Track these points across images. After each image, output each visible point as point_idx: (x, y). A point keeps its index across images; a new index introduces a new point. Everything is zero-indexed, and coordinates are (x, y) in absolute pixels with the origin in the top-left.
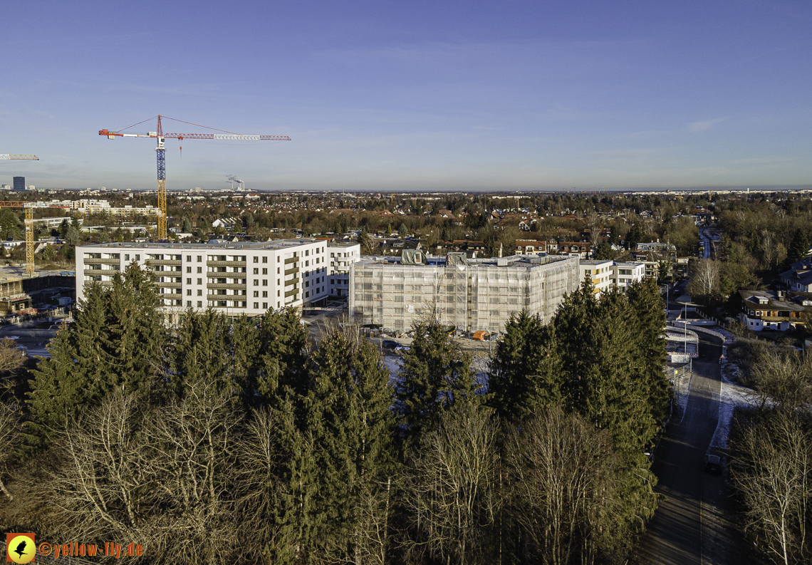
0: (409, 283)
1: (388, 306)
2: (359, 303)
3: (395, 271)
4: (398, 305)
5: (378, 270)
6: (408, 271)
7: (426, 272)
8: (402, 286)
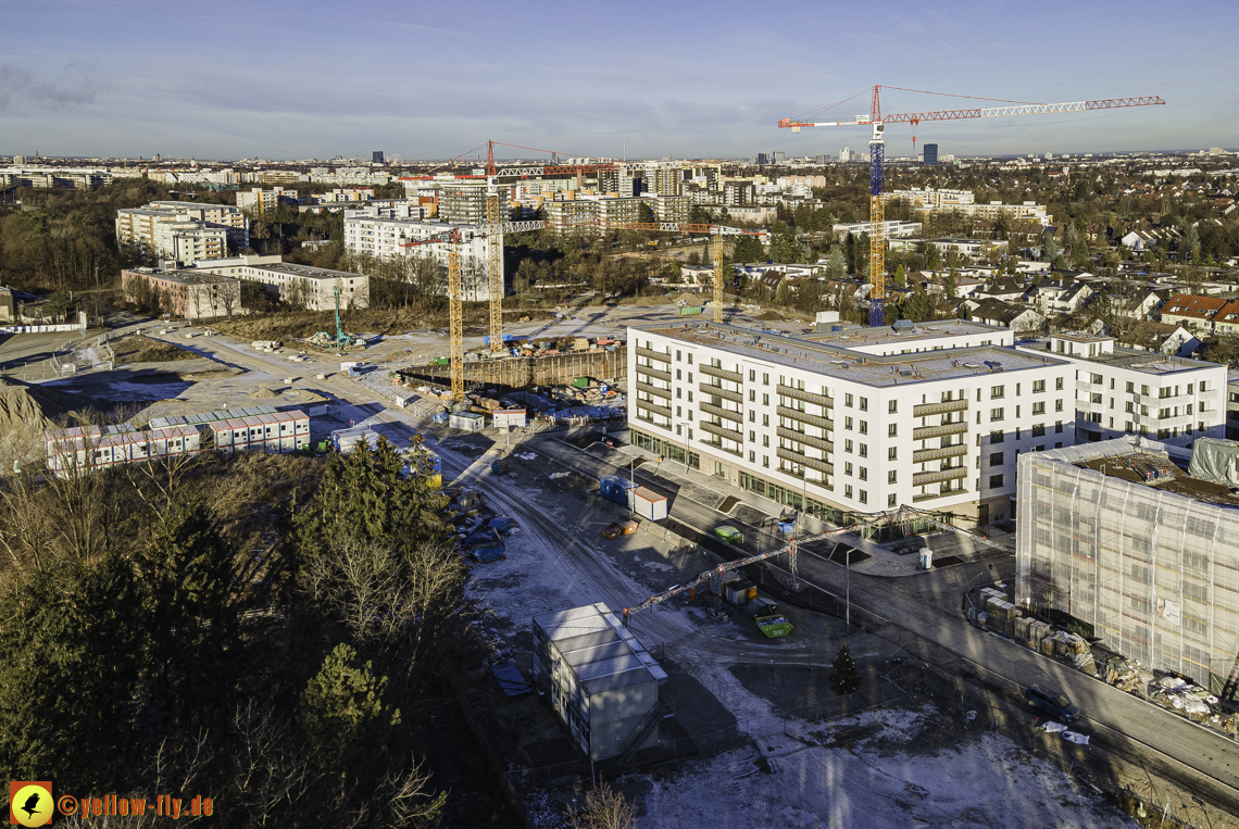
0: (1172, 544)
1: (1112, 584)
2: (1044, 552)
3: (1136, 500)
4: (1137, 588)
5: (1093, 486)
6: (1175, 510)
7: (1228, 526)
8: (1147, 543)
